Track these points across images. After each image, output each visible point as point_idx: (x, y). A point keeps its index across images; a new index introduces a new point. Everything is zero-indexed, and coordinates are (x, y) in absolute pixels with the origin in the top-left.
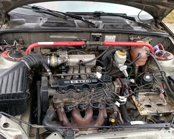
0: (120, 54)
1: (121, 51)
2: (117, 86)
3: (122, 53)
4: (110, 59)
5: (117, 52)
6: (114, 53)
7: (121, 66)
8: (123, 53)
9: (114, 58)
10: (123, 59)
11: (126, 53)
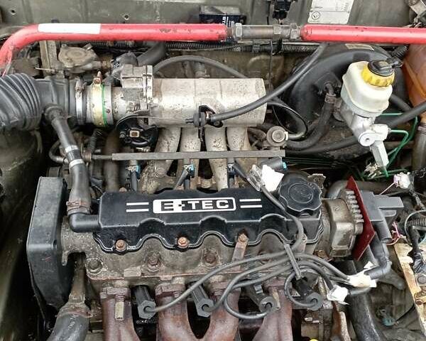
0: (368, 82)
1: (375, 67)
2: (343, 227)
3: (375, 78)
4: (324, 94)
5: (355, 69)
6: (343, 69)
7: (364, 129)
8: (382, 79)
9: (338, 92)
10: (377, 102)
11: (392, 77)
